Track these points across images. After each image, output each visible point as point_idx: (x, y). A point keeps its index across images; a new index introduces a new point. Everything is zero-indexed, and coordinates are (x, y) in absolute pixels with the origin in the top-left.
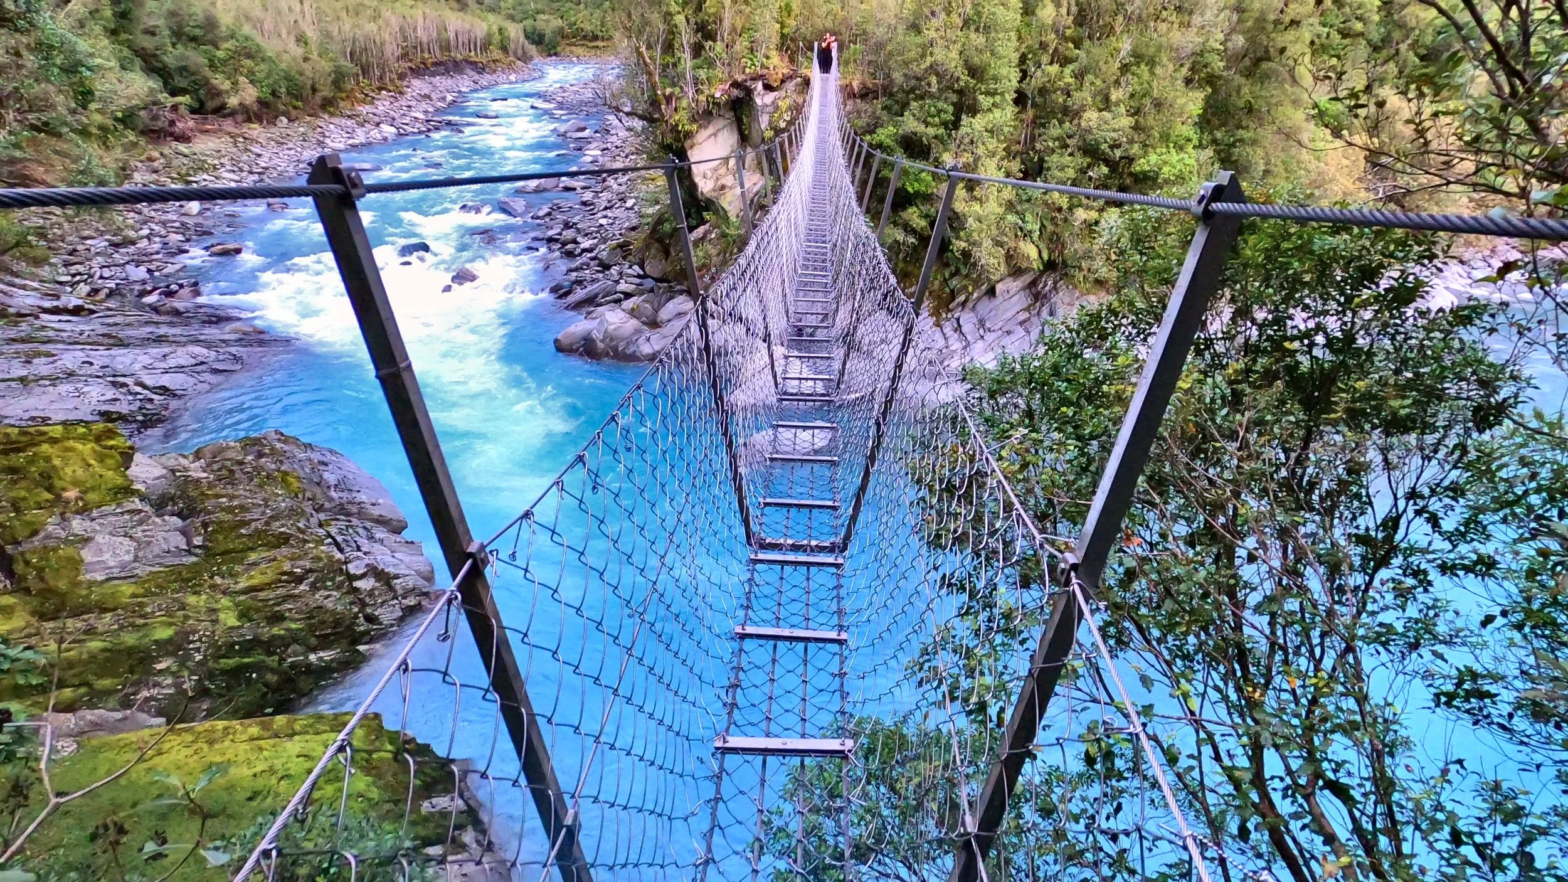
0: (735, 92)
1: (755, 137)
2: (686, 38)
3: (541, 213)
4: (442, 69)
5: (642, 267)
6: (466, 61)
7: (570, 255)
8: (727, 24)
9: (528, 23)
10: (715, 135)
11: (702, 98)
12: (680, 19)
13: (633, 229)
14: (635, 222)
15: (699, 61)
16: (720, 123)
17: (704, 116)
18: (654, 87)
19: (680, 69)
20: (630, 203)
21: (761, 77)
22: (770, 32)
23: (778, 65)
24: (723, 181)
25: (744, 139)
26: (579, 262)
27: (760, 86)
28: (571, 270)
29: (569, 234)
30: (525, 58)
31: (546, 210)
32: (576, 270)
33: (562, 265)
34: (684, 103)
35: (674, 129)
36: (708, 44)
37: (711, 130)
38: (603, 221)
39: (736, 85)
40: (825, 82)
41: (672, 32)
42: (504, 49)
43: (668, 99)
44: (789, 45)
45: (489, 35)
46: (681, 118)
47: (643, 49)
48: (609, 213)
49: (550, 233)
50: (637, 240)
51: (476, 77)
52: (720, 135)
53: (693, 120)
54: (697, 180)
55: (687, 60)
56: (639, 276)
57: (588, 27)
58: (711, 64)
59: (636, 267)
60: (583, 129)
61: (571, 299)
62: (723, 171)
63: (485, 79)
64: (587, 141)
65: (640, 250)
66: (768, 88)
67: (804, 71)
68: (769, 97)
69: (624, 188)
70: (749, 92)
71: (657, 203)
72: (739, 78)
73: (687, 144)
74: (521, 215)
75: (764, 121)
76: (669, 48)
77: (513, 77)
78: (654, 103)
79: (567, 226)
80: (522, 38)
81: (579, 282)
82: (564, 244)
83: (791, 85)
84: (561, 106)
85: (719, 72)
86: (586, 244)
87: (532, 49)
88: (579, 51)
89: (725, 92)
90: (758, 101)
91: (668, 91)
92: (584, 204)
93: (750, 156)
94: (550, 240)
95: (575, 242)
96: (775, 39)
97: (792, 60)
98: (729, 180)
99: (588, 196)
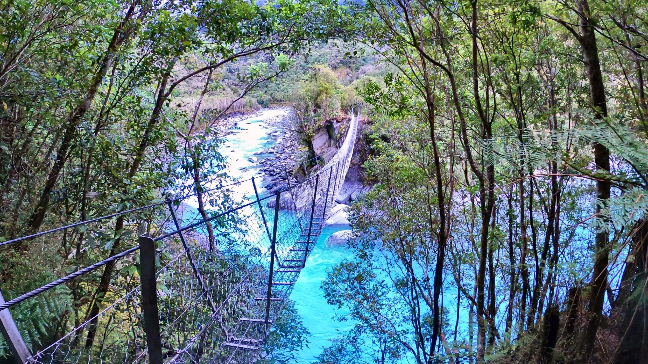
0: (327, 123)
1: (334, 137)
2: (311, 108)
3: (262, 162)
4: (230, 115)
5: (297, 179)
6: (239, 112)
7: (272, 175)
8: (324, 104)
9: (259, 98)
10: (321, 136)
11: (317, 125)
12: (310, 103)
13: (293, 166)
14: (294, 164)
15: (316, 115)
16: (323, 132)
17: (318, 130)
18: (302, 123)
19: (309, 117)
20: (292, 157)
21: (336, 119)
22: (338, 105)
23: (341, 115)
24: (323, 150)
25: (330, 137)
26: (275, 177)
27: (335, 121)
28: (272, 180)
29: (272, 168)
30: (257, 109)
31: (264, 160)
32: (274, 180)
33: (270, 179)
34: (311, 127)
35: (308, 135)
36: (318, 110)
37: (319, 134)
38: (283, 164)
39: (327, 121)
40: (356, 119)
41: (307, 106)
42: (251, 107)
43: (306, 126)
44: (344, 109)
45: (247, 103)
46: (310, 132)
47: (298, 112)
48: (285, 161)
49: (266, 168)
50: (295, 169)
51: (241, 116)
52: (322, 137)
53: (314, 132)
54: (315, 150)
55: (312, 114)
56: (295, 182)
57: (279, 98)
58: (319, 115)
59: (294, 179)
60: (276, 132)
61: (272, 190)
62: (323, 147)
63: (244, 117)
64: (278, 136)
65: (296, 173)
66: (338, 122)
67: (348, 116)
68: (338, 125)
69: (290, 152)
70: (332, 123)
71: (302, 157)
72: (328, 119)
73: (312, 139)
74: (256, 162)
75: (337, 132)
76: (306, 111)
77: (253, 115)
78: (302, 127)
79: (271, 165)
80: (257, 103)
81: (275, 184)
82: (270, 172)
83: (345, 121)
84: (269, 124)
85: (322, 117)
86: (278, 171)
87: (260, 106)
88: (276, 105)
89: (323, 123)
90: (335, 126)
91: (306, 124)
92: (277, 158)
93: (333, 142)
94: (265, 170)
95: (274, 171)
96: (340, 108)
97: (346, 113)
98: (325, 150)
99: (278, 155)
